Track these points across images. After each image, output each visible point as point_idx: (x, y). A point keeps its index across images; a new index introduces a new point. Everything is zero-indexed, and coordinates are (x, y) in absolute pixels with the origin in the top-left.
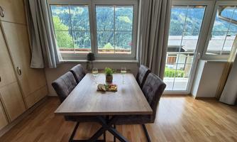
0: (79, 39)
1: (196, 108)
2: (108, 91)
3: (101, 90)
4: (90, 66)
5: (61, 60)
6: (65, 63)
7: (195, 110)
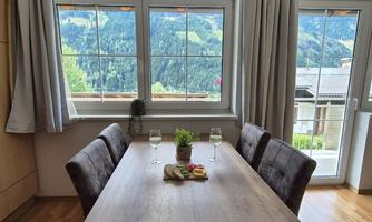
0: (96, 75)
1: (364, 213)
2: (187, 178)
3: (172, 178)
4: (137, 127)
5: (73, 115)
6: (81, 121)
7: (364, 217)
